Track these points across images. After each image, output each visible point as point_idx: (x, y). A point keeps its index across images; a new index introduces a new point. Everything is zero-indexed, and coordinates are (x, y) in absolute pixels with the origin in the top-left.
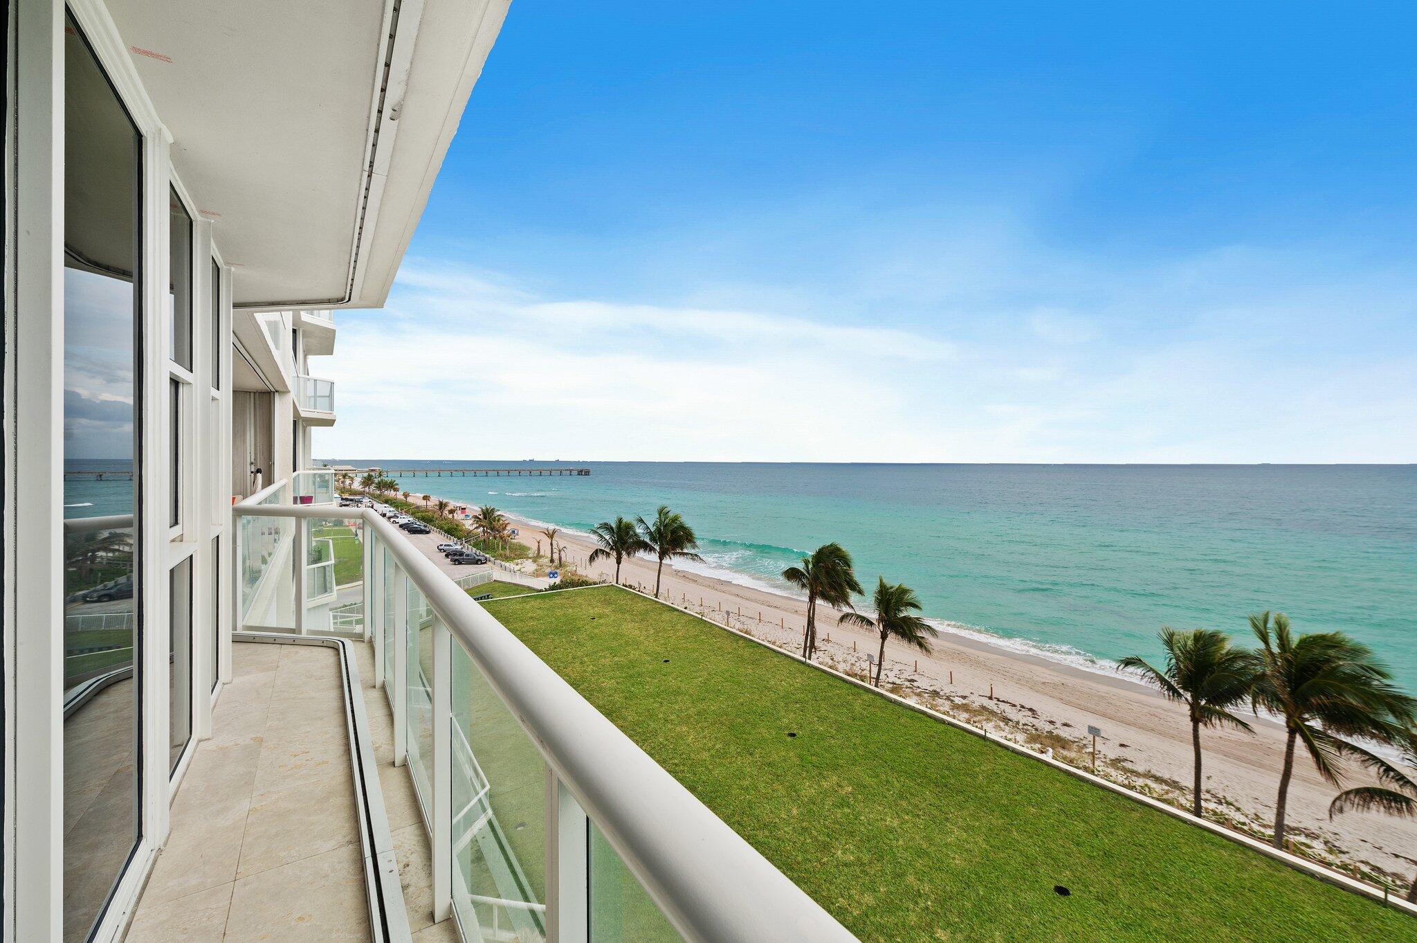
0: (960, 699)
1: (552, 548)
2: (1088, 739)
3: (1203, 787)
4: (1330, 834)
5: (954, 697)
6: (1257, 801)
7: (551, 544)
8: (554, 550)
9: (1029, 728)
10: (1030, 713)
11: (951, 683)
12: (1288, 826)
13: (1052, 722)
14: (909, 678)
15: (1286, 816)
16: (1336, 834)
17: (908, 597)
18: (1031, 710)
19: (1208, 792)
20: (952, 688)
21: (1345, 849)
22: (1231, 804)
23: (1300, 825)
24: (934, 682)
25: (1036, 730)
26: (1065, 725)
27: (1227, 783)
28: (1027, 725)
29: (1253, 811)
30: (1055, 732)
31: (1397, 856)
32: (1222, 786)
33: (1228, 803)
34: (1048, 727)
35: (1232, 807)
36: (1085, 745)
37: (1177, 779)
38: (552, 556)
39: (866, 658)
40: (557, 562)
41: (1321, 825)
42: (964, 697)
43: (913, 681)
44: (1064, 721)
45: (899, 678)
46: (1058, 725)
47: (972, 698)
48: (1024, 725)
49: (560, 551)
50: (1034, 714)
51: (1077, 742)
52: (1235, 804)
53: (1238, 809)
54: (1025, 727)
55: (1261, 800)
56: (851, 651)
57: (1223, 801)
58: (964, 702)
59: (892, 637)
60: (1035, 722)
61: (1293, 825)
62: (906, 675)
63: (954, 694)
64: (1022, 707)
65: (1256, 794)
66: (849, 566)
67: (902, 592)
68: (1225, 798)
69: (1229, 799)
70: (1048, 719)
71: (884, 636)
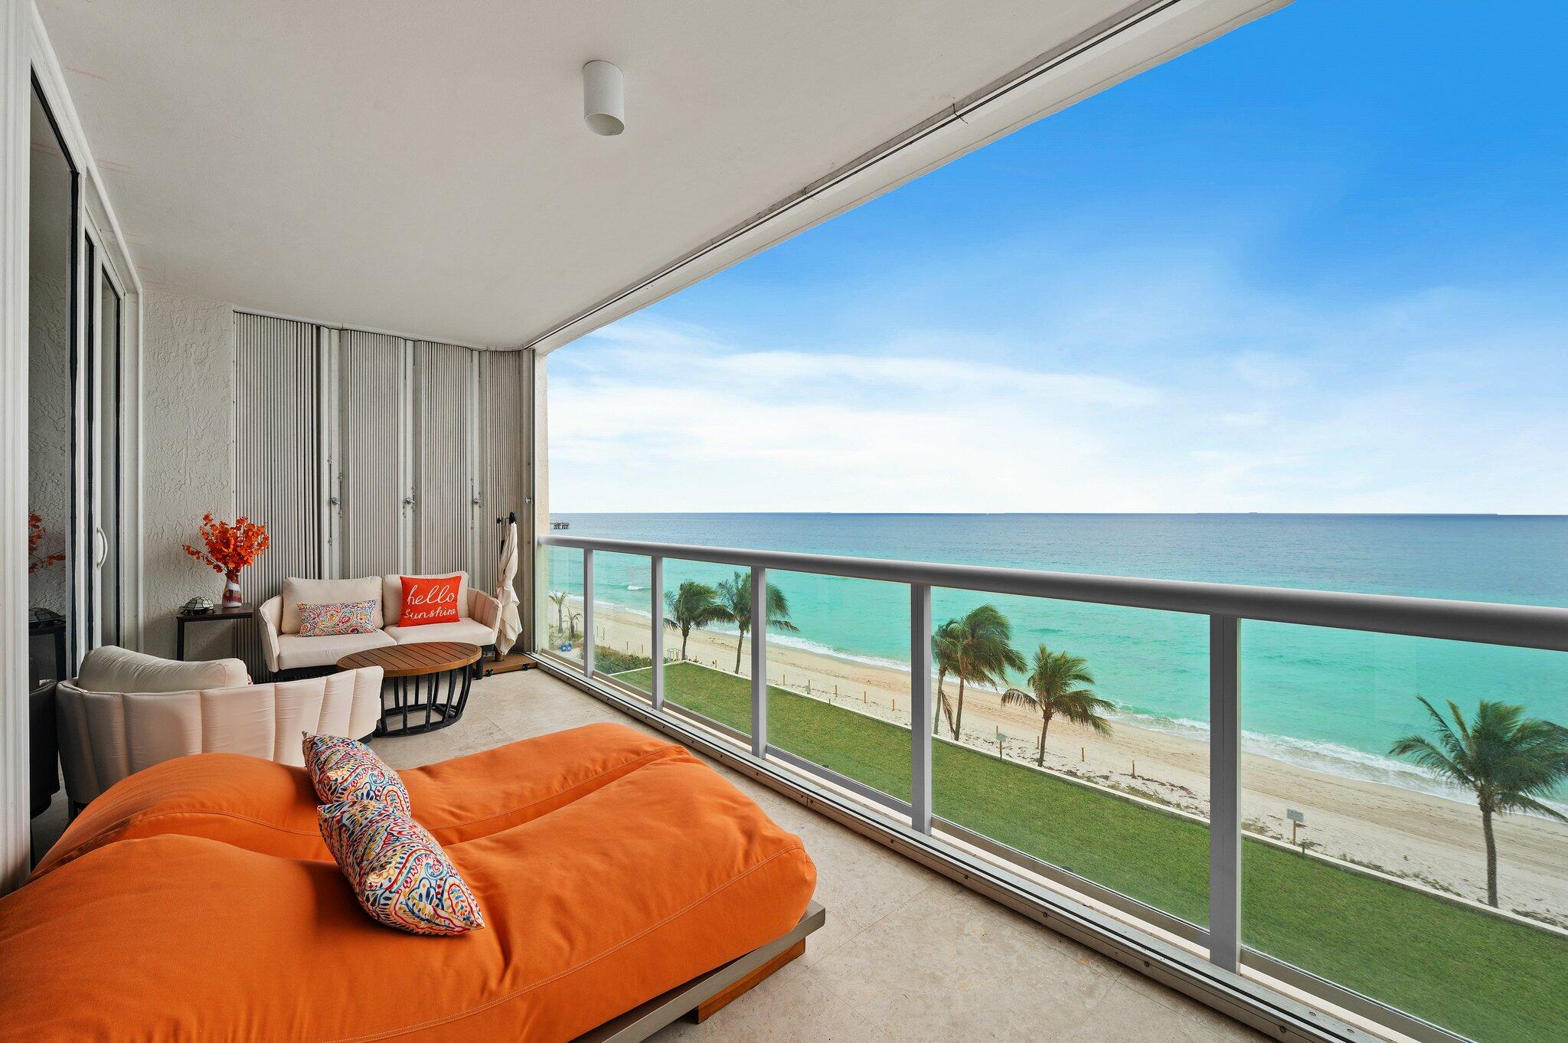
1: (560, 616)
7: (560, 611)
8: (564, 619)
17: (1075, 670)
38: (560, 625)
40: (567, 633)
49: (572, 619)
59: (1057, 717)
71: (1047, 717)
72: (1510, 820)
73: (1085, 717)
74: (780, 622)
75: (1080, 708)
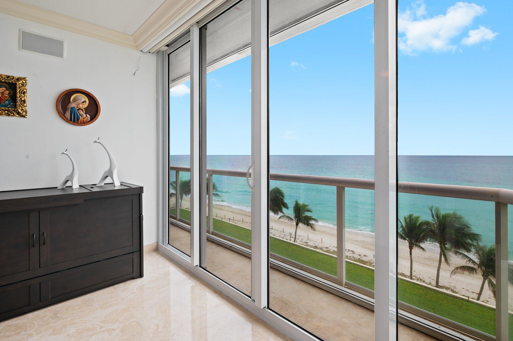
0: (326, 249)
2: (373, 260)
3: (413, 275)
4: (453, 287)
5: (323, 248)
6: (430, 278)
9: (352, 258)
10: (352, 252)
11: (322, 243)
12: (440, 285)
13: (360, 255)
14: (305, 242)
15: (439, 282)
16: (455, 287)
17: (306, 209)
18: (352, 251)
19: (414, 276)
20: (322, 245)
21: (457, 292)
22: (422, 280)
23: (444, 285)
24: (315, 243)
25: (354, 258)
26: (365, 256)
27: (420, 273)
28: (351, 257)
29: (429, 282)
30: (361, 259)
31: (473, 292)
32: (419, 274)
33: (421, 280)
34: (359, 257)
35: (422, 281)
36: (372, 263)
37: (404, 273)
39: (288, 234)
41: (450, 284)
42: (327, 248)
43: (307, 243)
44: (364, 254)
45: (301, 242)
46: (362, 256)
47: (330, 248)
48: (350, 257)
50: (353, 253)
51: (369, 262)
52: (423, 280)
53: (424, 281)
54: (350, 258)
55: (431, 278)
56: (282, 232)
57: (419, 279)
58: (327, 249)
59: (300, 225)
60: (354, 255)
61: (441, 285)
62: (304, 241)
63: (323, 247)
64: (349, 250)
65: (430, 276)
66: (283, 197)
67: (305, 206)
68: (420, 278)
69: (421, 278)
70: (358, 254)
71: (297, 225)
72: (415, 250)
73: (308, 224)
74: (215, 194)
75: (307, 221)
